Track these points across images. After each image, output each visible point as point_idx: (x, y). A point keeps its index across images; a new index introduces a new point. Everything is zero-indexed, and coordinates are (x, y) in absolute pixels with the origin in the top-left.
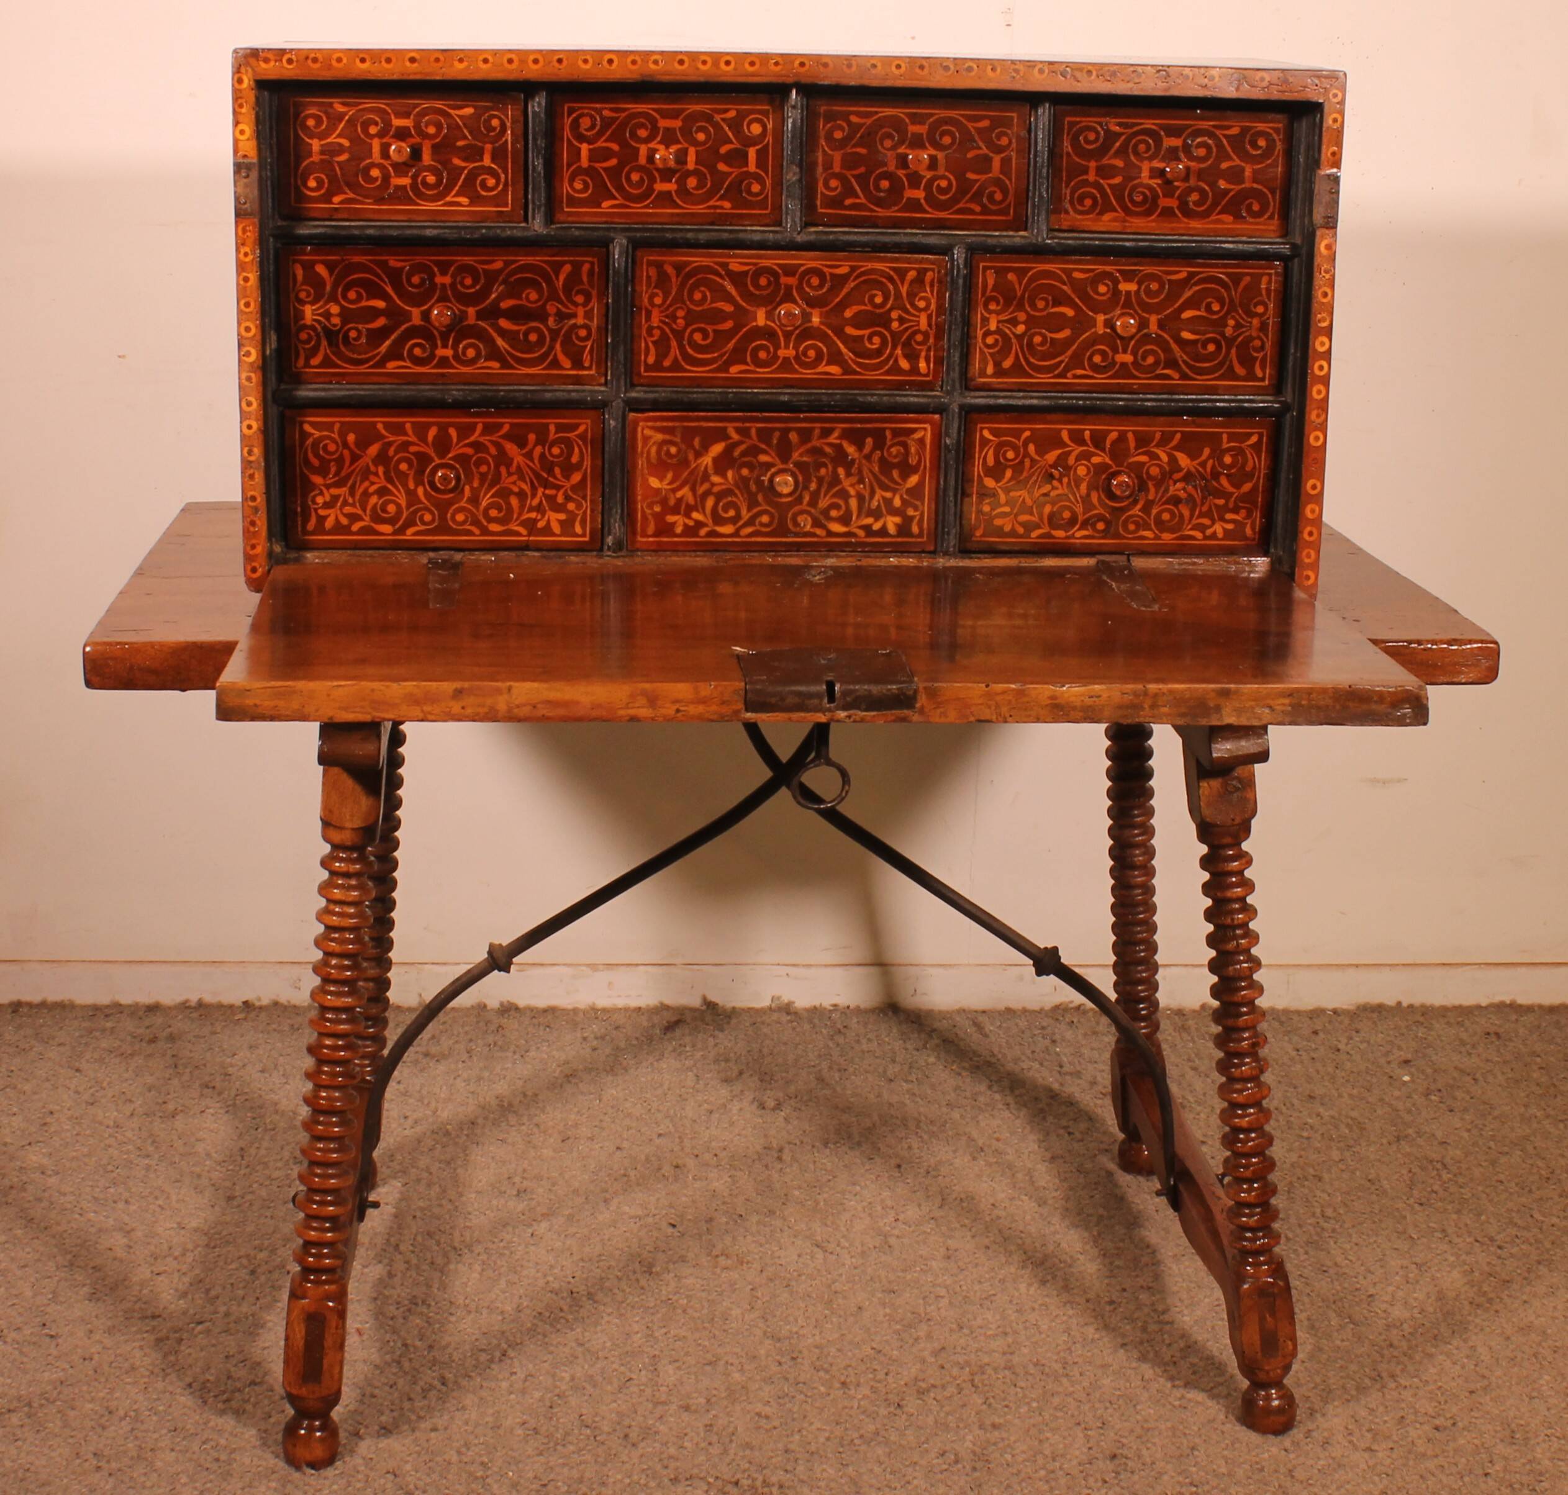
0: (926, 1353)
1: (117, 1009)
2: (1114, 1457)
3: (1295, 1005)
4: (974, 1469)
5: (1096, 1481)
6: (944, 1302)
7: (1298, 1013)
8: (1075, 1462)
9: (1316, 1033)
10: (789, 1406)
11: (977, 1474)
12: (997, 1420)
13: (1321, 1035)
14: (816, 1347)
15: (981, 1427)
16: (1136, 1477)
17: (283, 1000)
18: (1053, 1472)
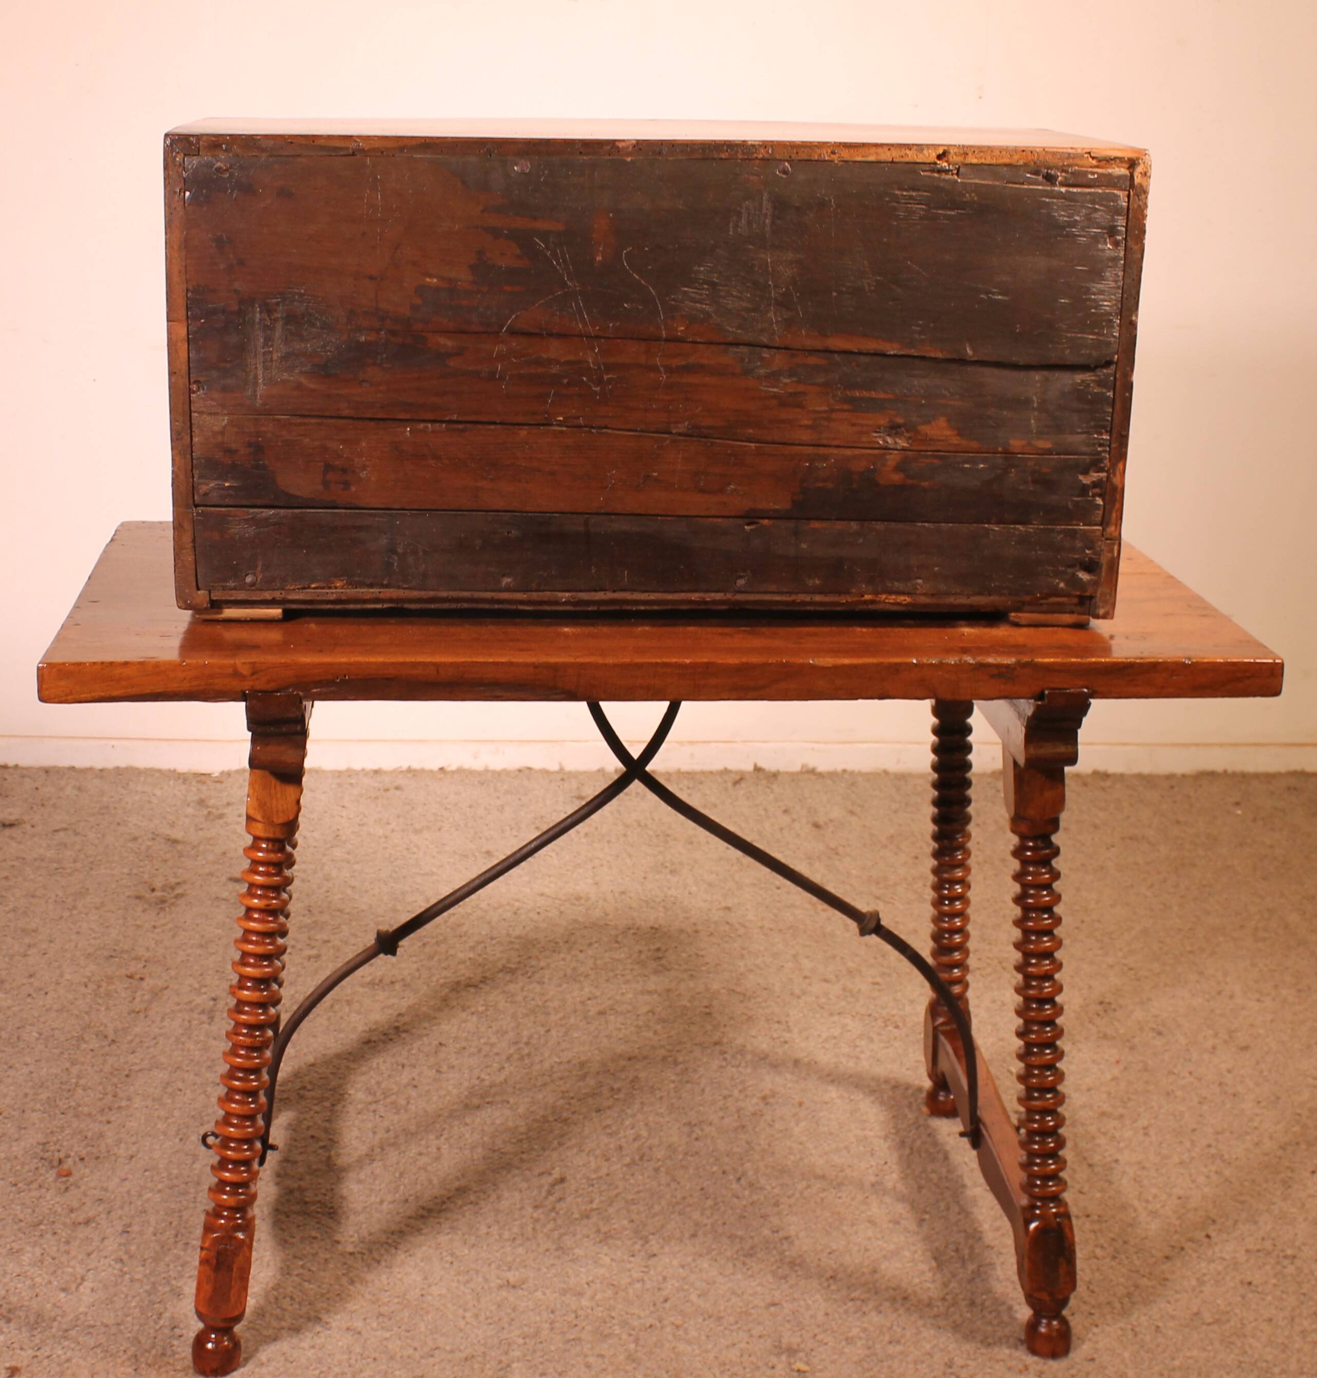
7: (1158, 776)
13: (1177, 788)
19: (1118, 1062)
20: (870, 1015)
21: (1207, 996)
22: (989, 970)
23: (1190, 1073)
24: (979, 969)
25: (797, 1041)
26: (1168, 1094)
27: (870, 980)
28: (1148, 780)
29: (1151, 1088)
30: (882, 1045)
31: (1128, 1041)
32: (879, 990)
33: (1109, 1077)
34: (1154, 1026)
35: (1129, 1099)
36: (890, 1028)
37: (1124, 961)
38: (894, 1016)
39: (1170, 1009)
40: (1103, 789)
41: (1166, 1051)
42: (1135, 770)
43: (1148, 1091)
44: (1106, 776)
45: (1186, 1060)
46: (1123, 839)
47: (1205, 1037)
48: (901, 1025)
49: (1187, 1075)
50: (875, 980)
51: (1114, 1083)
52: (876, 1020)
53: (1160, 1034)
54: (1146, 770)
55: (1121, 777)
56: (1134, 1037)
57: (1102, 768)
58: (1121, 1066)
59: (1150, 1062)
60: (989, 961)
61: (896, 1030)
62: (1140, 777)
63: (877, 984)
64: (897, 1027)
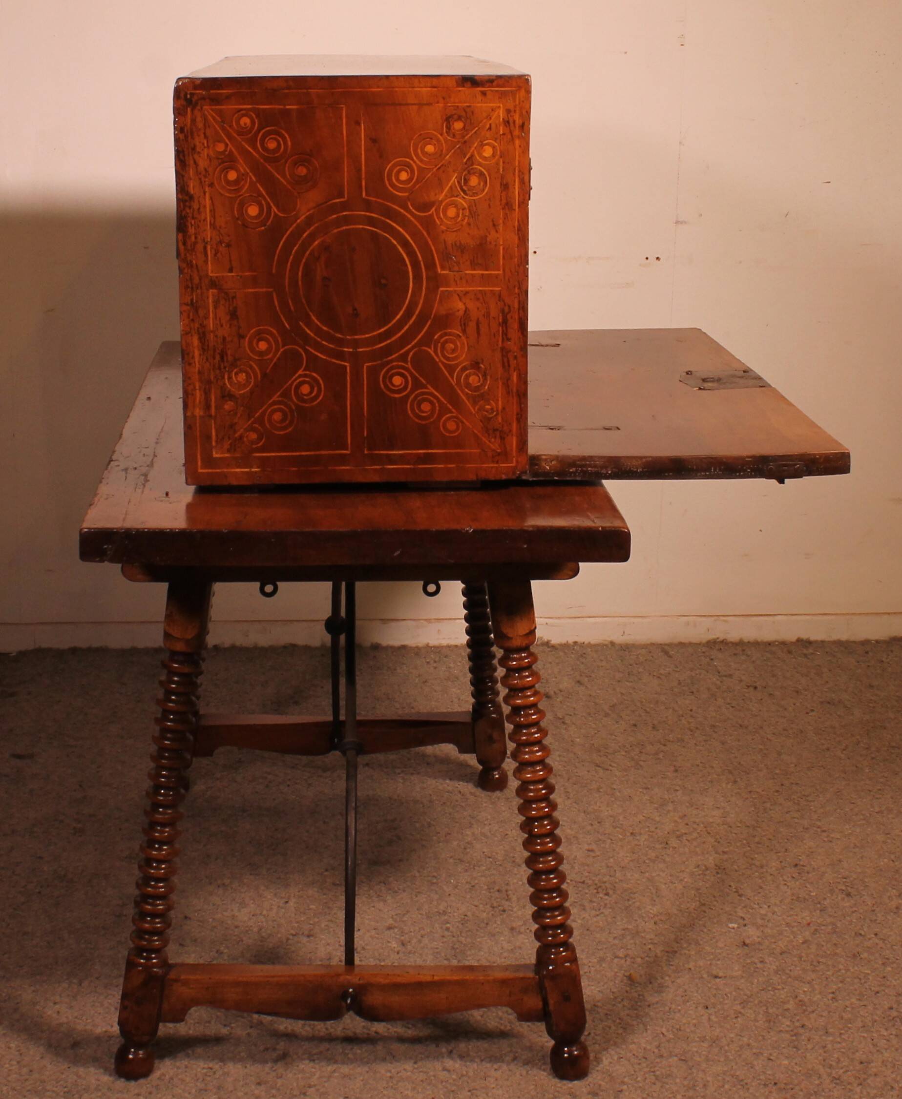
0: (676, 818)
1: (134, 651)
2: (796, 865)
3: (852, 639)
4: (718, 873)
5: (788, 877)
6: (679, 793)
7: (854, 642)
8: (774, 869)
9: (867, 653)
10: (602, 845)
11: (719, 876)
12: (725, 850)
13: (870, 654)
14: (611, 816)
15: (716, 853)
16: (810, 875)
17: (238, 644)
18: (762, 873)
19: (809, 924)
20: (583, 882)
21: (892, 857)
22: (695, 835)
23: (876, 934)
24: (686, 834)
25: (515, 910)
26: (854, 956)
27: (586, 847)
28: (845, 646)
29: (839, 951)
30: (594, 913)
31: (819, 903)
32: (594, 857)
33: (800, 939)
34: (844, 888)
35: (819, 962)
36: (601, 895)
37: (819, 823)
38: (605, 882)
39: (859, 870)
40: (805, 655)
41: (853, 912)
42: (835, 637)
43: (836, 954)
44: (808, 643)
45: (871, 921)
46: (822, 703)
47: (889, 897)
48: (611, 892)
49: (873, 936)
50: (590, 847)
51: (805, 945)
52: (589, 886)
53: (849, 895)
54: (844, 637)
55: (822, 644)
56: (825, 899)
57: (804, 636)
58: (813, 928)
59: (839, 925)
60: (695, 826)
61: (607, 897)
62: (839, 643)
63: (592, 851)
64: (607, 894)
